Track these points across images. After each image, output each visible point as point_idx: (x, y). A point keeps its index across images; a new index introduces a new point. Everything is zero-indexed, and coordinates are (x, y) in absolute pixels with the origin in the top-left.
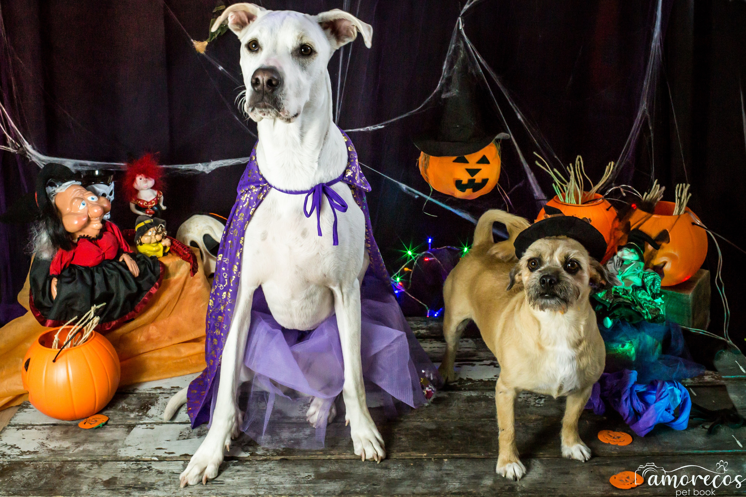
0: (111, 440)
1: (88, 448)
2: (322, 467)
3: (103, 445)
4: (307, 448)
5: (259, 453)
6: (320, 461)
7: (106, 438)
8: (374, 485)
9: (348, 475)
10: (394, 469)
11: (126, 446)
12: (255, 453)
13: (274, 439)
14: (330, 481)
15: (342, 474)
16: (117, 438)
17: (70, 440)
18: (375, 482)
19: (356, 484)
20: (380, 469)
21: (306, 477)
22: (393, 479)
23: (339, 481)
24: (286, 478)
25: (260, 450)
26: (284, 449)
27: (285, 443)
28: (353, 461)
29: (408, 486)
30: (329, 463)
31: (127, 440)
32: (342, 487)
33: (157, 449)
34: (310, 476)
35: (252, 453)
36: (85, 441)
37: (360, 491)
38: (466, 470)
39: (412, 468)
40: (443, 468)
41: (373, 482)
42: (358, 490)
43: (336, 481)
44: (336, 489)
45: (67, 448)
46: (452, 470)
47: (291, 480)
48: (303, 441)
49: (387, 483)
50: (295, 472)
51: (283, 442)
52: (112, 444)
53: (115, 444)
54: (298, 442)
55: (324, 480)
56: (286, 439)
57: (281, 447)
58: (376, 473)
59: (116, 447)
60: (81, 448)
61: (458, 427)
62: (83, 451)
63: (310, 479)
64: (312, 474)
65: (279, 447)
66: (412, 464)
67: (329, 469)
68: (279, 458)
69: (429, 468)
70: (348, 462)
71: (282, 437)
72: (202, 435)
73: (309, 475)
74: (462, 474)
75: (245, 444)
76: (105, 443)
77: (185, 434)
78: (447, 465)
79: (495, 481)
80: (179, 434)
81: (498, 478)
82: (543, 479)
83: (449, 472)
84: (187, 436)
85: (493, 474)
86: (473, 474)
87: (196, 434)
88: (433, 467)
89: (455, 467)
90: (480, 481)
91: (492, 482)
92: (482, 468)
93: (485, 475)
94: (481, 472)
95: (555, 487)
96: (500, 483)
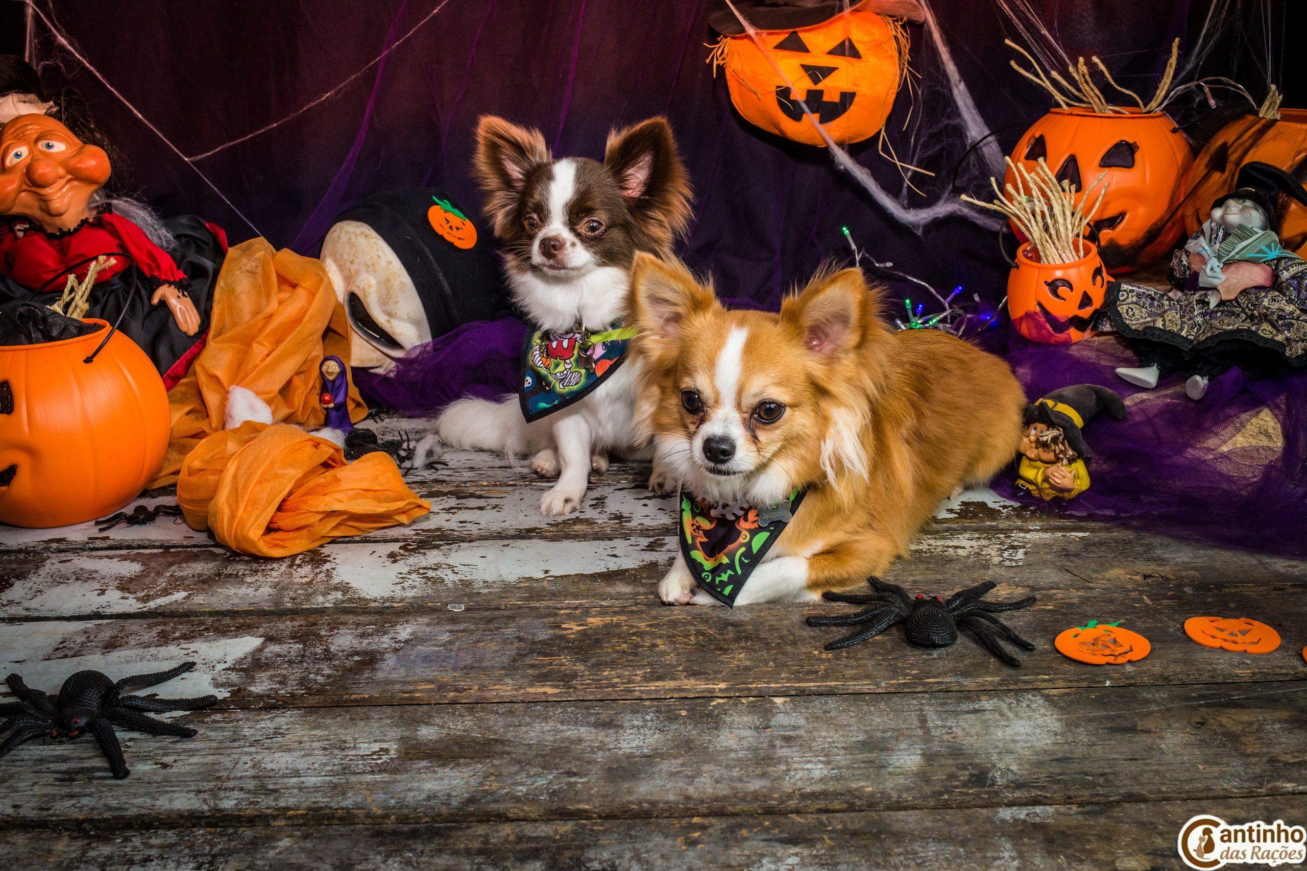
2: (428, 724)
4: (394, 676)
5: (256, 689)
6: (425, 708)
8: (569, 774)
9: (498, 747)
10: (633, 727)
12: (245, 690)
13: (307, 654)
14: (442, 766)
15: (480, 742)
18: (574, 767)
19: (517, 773)
21: (374, 753)
22: (628, 755)
23: (466, 764)
25: (262, 682)
26: (329, 676)
27: (337, 663)
28: (516, 706)
29: (672, 775)
30: (449, 713)
32: (474, 781)
34: (386, 751)
35: (239, 690)
37: (526, 794)
38: (838, 727)
39: (684, 723)
40: (772, 722)
41: (569, 766)
42: (521, 789)
43: (458, 765)
44: (455, 787)
46: (795, 728)
48: (387, 656)
49: (607, 768)
51: (330, 659)
54: (371, 659)
55: (423, 763)
56: (344, 651)
57: (322, 674)
58: (580, 740)
63: (385, 758)
65: (318, 672)
66: (684, 713)
67: (445, 731)
68: (312, 701)
69: (733, 722)
70: (502, 709)
71: (333, 648)
72: (116, 647)
73: (381, 750)
74: (826, 736)
75: (226, 666)
77: (72, 645)
78: (785, 713)
79: (929, 757)
80: (55, 645)
81: (936, 747)
82: (1066, 746)
83: (791, 733)
84: (77, 647)
85: (918, 736)
86: (861, 737)
87: (101, 645)
88: (746, 719)
89: (807, 719)
90: (883, 756)
91: (919, 757)
92: (886, 719)
93: (897, 739)
94: (884, 731)
95: (1106, 771)
96: (943, 761)
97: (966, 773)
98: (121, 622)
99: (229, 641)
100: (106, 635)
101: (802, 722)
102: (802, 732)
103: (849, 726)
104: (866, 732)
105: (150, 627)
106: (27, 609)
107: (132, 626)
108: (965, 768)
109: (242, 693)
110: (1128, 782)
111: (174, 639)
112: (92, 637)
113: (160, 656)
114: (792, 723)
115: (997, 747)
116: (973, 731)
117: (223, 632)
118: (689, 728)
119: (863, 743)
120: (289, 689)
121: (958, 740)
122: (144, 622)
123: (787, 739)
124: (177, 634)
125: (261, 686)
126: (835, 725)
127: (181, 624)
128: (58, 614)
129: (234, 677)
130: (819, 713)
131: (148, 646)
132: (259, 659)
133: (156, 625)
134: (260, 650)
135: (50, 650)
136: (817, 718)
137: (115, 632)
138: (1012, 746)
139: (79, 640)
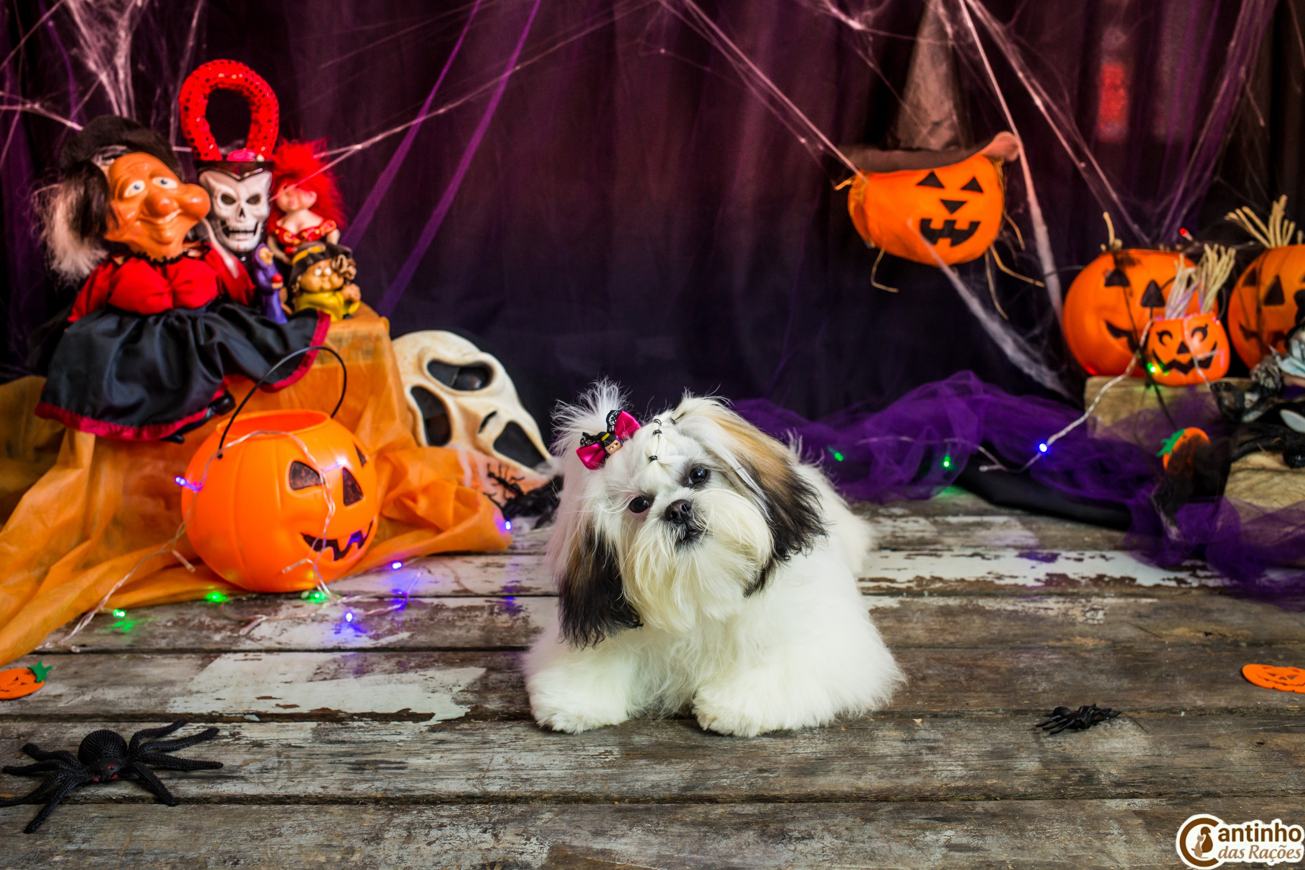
0: (159, 680)
1: (102, 697)
2: (639, 734)
3: (138, 690)
5: (490, 706)
7: (149, 679)
8: (761, 771)
9: (701, 751)
10: (805, 738)
11: (191, 693)
12: (482, 707)
14: (658, 763)
15: (683, 748)
16: (173, 678)
17: (66, 682)
18: (764, 765)
19: (720, 769)
20: (771, 739)
21: (601, 754)
22: (806, 759)
23: (677, 763)
24: (552, 758)
25: (494, 701)
30: (653, 727)
31: (195, 681)
32: (687, 775)
33: (258, 698)
34: (611, 753)
35: (477, 707)
36: (101, 683)
37: (730, 785)
38: (970, 741)
39: (845, 736)
40: (917, 736)
41: (760, 765)
42: (725, 782)
43: (671, 763)
44: (673, 779)
45: (55, 696)
46: (935, 741)
47: (564, 761)
49: (791, 768)
50: (575, 745)
52: (160, 689)
53: (166, 689)
55: (643, 762)
58: (764, 748)
59: (167, 695)
60: (87, 698)
61: (934, 659)
62: (93, 702)
63: (610, 758)
64: (616, 751)
66: (843, 729)
67: (654, 739)
69: (884, 736)
73: (606, 751)
74: (960, 748)
75: (461, 688)
76: (144, 688)
77: (327, 671)
78: (925, 730)
79: (1046, 763)
80: (313, 670)
81: (1050, 756)
82: (1154, 758)
83: (933, 744)
84: (332, 673)
85: (1035, 749)
86: (989, 748)
87: (351, 671)
88: (895, 734)
89: (943, 734)
90: (1009, 762)
91: (1037, 764)
92: (1007, 735)
93: (1018, 750)
94: (1007, 744)
95: (1188, 775)
96: (1057, 767)
97: (1077, 775)
98: (362, 654)
99: (458, 670)
100: (353, 663)
101: (940, 736)
102: (942, 744)
103: (979, 740)
104: (993, 744)
105: (387, 658)
106: (279, 643)
107: (372, 657)
108: (1074, 771)
109: (480, 710)
110: (1207, 784)
111: (411, 668)
112: (342, 665)
113: (404, 680)
114: (932, 736)
115: (1098, 757)
116: (1079, 746)
117: (450, 664)
118: (850, 739)
119: (992, 752)
120: (518, 707)
121: (1067, 752)
122: (381, 654)
123: (931, 749)
124: (412, 664)
125: (494, 704)
126: (967, 739)
127: (413, 656)
128: (306, 647)
129: (470, 697)
130: (952, 730)
131: (391, 673)
132: (486, 684)
133: (393, 657)
134: (484, 677)
135: (311, 675)
136: (951, 734)
137: (360, 662)
138: (1110, 756)
139: (333, 667)
